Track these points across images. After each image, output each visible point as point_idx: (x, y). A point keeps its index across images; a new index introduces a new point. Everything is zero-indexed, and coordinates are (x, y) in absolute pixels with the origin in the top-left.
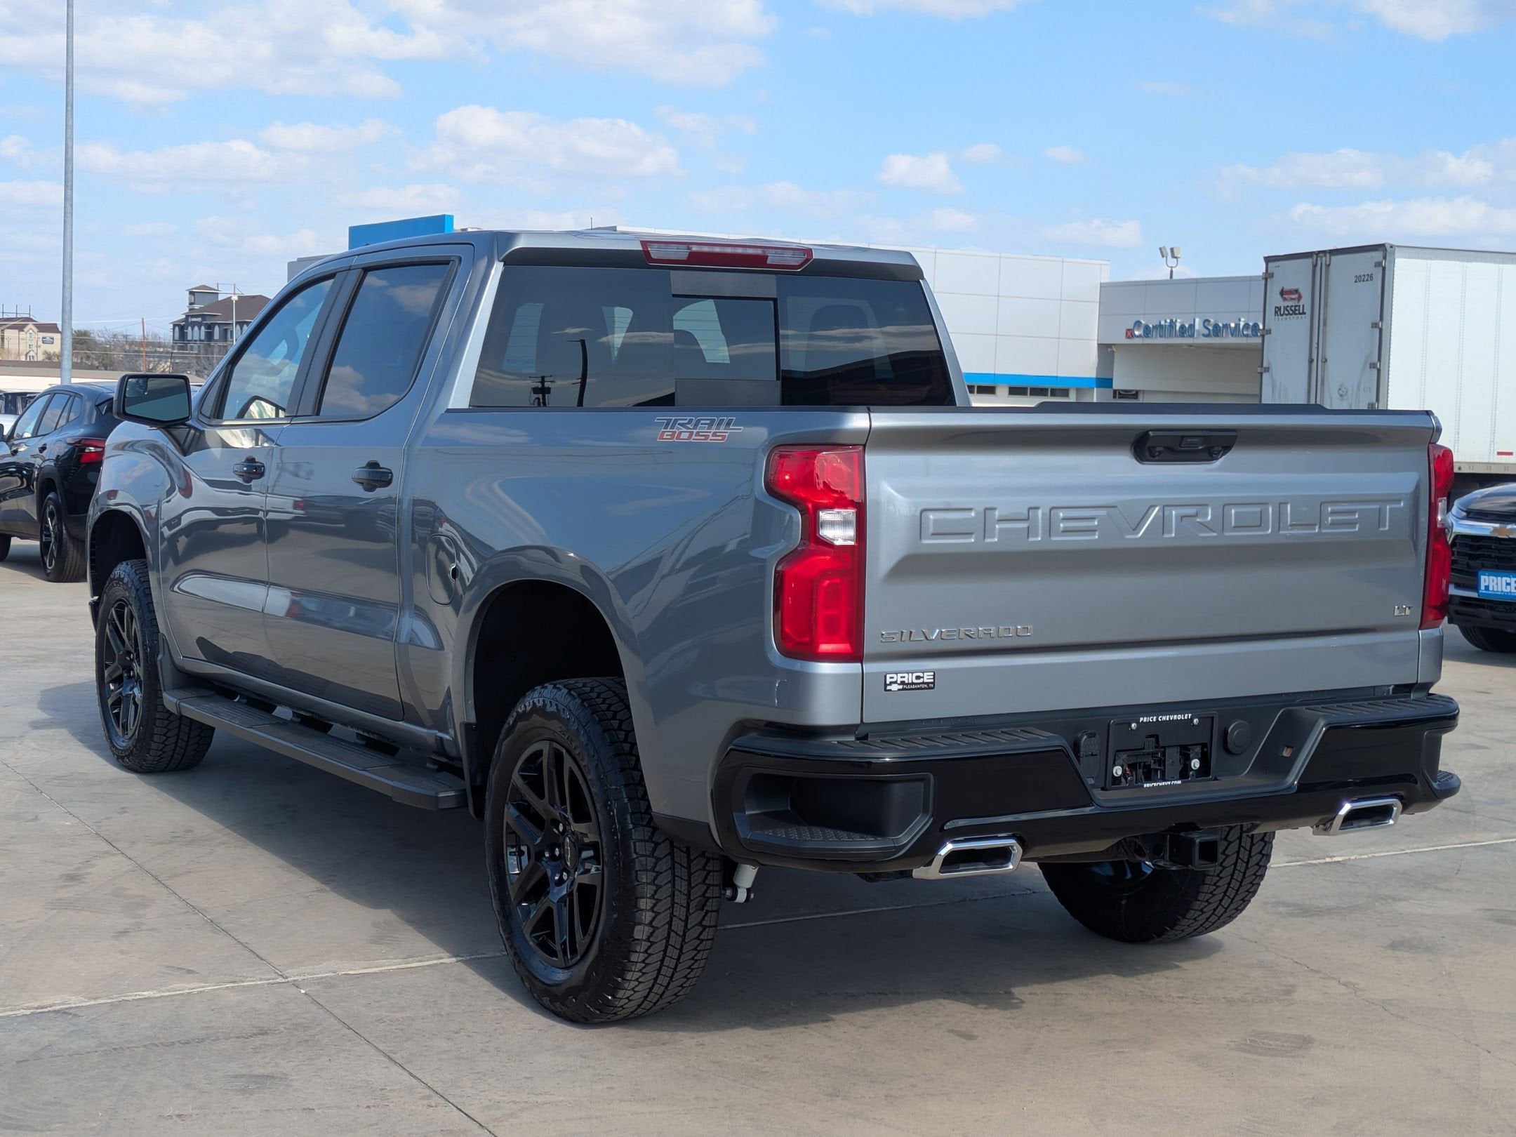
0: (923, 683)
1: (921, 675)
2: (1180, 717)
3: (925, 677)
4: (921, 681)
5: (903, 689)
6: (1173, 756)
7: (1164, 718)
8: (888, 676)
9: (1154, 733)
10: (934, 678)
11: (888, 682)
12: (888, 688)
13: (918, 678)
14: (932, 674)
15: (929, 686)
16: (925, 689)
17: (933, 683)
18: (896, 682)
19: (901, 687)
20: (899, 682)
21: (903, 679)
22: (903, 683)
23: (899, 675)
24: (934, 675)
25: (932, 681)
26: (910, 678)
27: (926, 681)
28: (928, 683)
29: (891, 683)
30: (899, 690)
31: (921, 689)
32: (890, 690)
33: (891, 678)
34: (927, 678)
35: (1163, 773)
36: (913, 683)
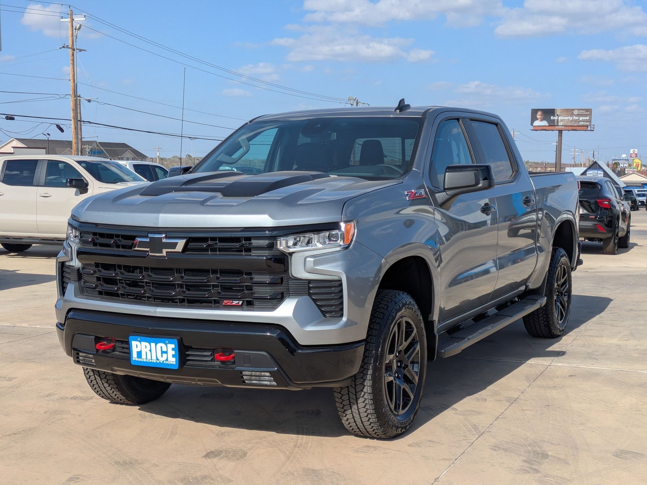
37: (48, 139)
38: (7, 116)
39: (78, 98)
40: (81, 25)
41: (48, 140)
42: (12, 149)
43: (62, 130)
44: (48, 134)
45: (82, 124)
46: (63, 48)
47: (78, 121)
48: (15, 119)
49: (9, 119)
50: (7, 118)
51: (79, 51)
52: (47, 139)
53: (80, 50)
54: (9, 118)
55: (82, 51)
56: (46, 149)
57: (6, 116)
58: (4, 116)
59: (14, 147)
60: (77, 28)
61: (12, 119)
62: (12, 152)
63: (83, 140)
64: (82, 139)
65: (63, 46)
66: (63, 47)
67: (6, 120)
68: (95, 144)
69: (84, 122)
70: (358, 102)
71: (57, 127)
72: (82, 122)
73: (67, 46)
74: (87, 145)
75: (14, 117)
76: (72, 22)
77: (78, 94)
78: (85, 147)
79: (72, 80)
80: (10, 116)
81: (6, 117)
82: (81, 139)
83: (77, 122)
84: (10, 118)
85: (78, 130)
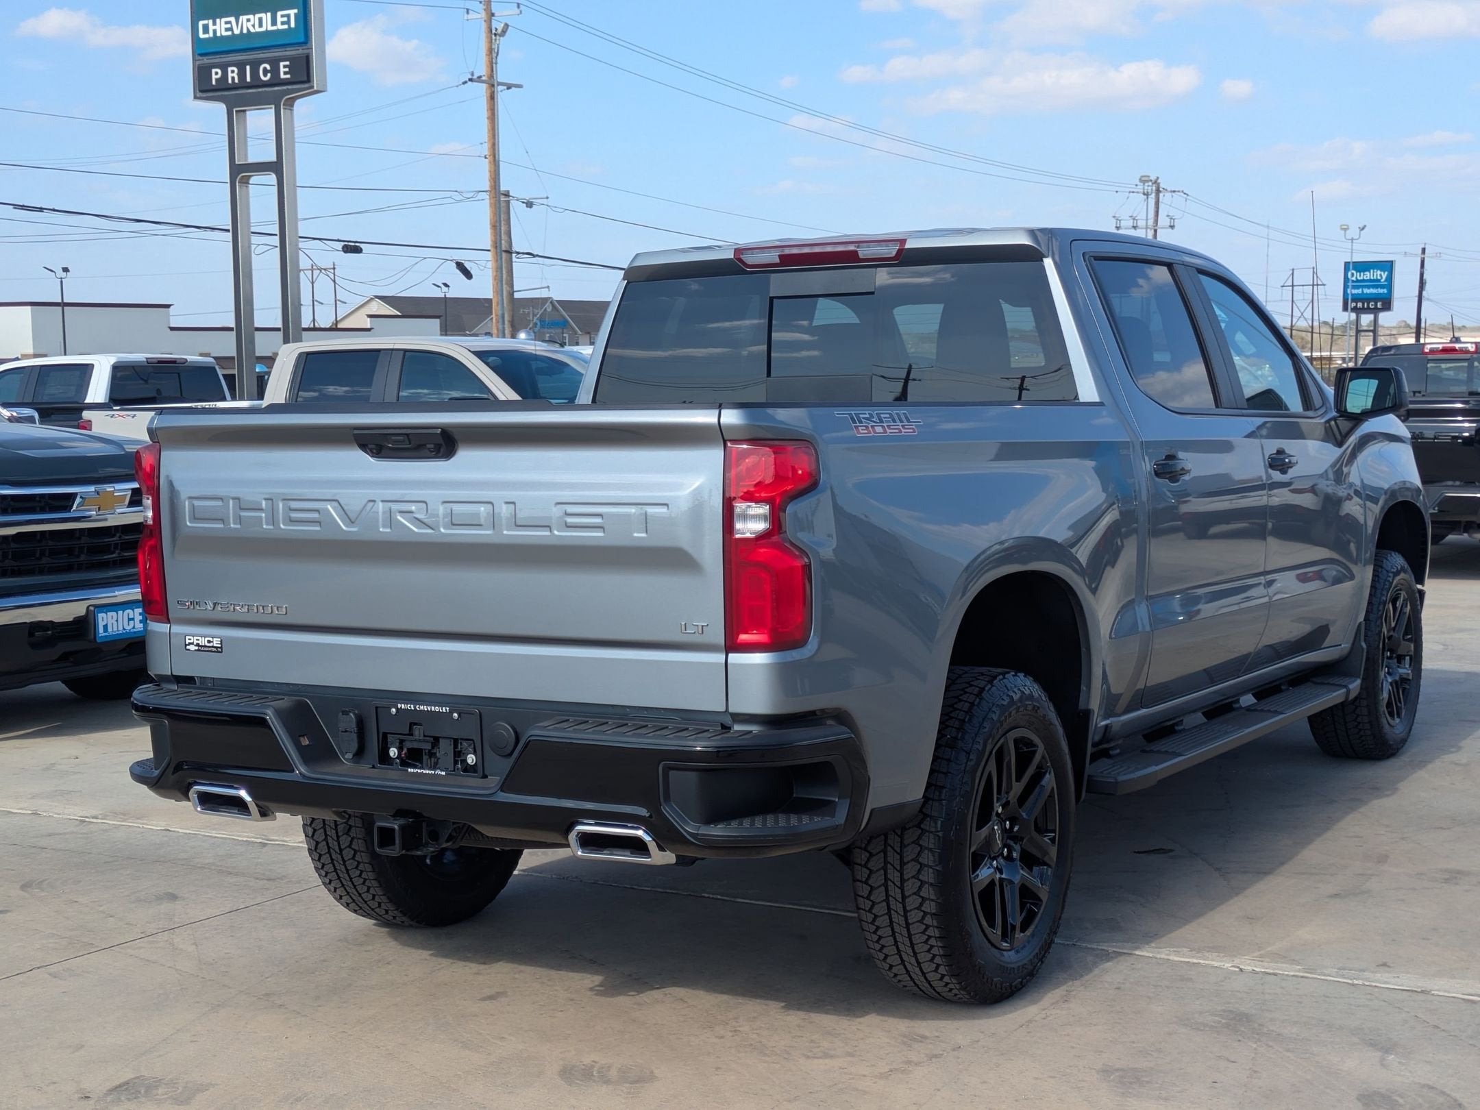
0: (213, 647)
1: (211, 639)
2: (437, 709)
3: (215, 642)
4: (211, 645)
5: (198, 650)
6: (445, 749)
7: (422, 708)
8: (187, 637)
9: (414, 720)
10: (221, 644)
11: (187, 643)
12: (188, 647)
13: (209, 642)
14: (219, 640)
15: (219, 650)
16: (214, 652)
17: (221, 648)
18: (192, 644)
19: (197, 648)
20: (195, 643)
21: (198, 642)
22: (198, 645)
23: (196, 638)
24: (221, 641)
25: (220, 646)
26: (203, 641)
27: (215, 645)
28: (217, 648)
29: (190, 644)
30: (196, 650)
31: (211, 651)
32: (189, 650)
33: (190, 639)
34: (216, 643)
35: (436, 764)
36: (205, 646)
37: (445, 295)
38: (345, 245)
39: (502, 199)
40: (507, 26)
41: (445, 298)
42: (369, 319)
43: (468, 274)
44: (446, 285)
45: (514, 259)
46: (470, 83)
47: (504, 252)
48: (363, 252)
49: (351, 252)
50: (345, 249)
51: (505, 87)
52: (443, 296)
53: (509, 87)
54: (349, 250)
55: (513, 88)
56: (441, 318)
57: (343, 244)
58: (340, 245)
59: (370, 316)
60: (499, 31)
61: (356, 250)
62: (369, 327)
63: (515, 297)
64: (515, 293)
65: (470, 77)
66: (471, 80)
67: (342, 252)
68: (549, 306)
69: (518, 253)
70: (1161, 189)
71: (457, 268)
72: (514, 255)
73: (480, 77)
74: (531, 308)
75: (362, 246)
76: (491, 21)
77: (503, 188)
78: (526, 311)
79: (490, 156)
80: (353, 244)
81: (343, 248)
82: (512, 295)
83: (501, 255)
84: (352, 248)
85: (504, 274)
